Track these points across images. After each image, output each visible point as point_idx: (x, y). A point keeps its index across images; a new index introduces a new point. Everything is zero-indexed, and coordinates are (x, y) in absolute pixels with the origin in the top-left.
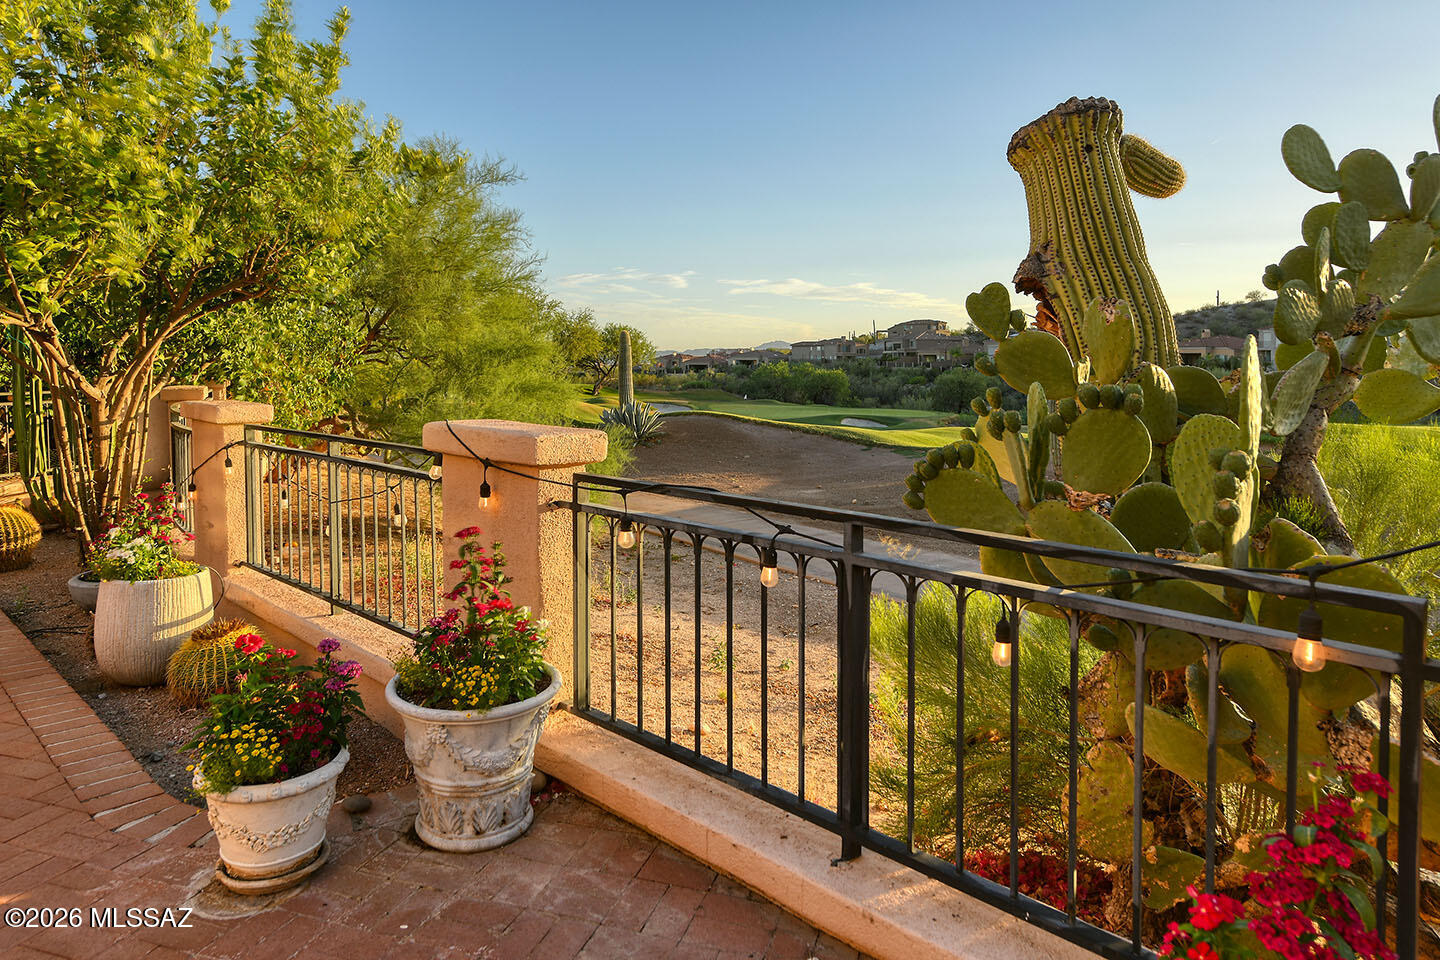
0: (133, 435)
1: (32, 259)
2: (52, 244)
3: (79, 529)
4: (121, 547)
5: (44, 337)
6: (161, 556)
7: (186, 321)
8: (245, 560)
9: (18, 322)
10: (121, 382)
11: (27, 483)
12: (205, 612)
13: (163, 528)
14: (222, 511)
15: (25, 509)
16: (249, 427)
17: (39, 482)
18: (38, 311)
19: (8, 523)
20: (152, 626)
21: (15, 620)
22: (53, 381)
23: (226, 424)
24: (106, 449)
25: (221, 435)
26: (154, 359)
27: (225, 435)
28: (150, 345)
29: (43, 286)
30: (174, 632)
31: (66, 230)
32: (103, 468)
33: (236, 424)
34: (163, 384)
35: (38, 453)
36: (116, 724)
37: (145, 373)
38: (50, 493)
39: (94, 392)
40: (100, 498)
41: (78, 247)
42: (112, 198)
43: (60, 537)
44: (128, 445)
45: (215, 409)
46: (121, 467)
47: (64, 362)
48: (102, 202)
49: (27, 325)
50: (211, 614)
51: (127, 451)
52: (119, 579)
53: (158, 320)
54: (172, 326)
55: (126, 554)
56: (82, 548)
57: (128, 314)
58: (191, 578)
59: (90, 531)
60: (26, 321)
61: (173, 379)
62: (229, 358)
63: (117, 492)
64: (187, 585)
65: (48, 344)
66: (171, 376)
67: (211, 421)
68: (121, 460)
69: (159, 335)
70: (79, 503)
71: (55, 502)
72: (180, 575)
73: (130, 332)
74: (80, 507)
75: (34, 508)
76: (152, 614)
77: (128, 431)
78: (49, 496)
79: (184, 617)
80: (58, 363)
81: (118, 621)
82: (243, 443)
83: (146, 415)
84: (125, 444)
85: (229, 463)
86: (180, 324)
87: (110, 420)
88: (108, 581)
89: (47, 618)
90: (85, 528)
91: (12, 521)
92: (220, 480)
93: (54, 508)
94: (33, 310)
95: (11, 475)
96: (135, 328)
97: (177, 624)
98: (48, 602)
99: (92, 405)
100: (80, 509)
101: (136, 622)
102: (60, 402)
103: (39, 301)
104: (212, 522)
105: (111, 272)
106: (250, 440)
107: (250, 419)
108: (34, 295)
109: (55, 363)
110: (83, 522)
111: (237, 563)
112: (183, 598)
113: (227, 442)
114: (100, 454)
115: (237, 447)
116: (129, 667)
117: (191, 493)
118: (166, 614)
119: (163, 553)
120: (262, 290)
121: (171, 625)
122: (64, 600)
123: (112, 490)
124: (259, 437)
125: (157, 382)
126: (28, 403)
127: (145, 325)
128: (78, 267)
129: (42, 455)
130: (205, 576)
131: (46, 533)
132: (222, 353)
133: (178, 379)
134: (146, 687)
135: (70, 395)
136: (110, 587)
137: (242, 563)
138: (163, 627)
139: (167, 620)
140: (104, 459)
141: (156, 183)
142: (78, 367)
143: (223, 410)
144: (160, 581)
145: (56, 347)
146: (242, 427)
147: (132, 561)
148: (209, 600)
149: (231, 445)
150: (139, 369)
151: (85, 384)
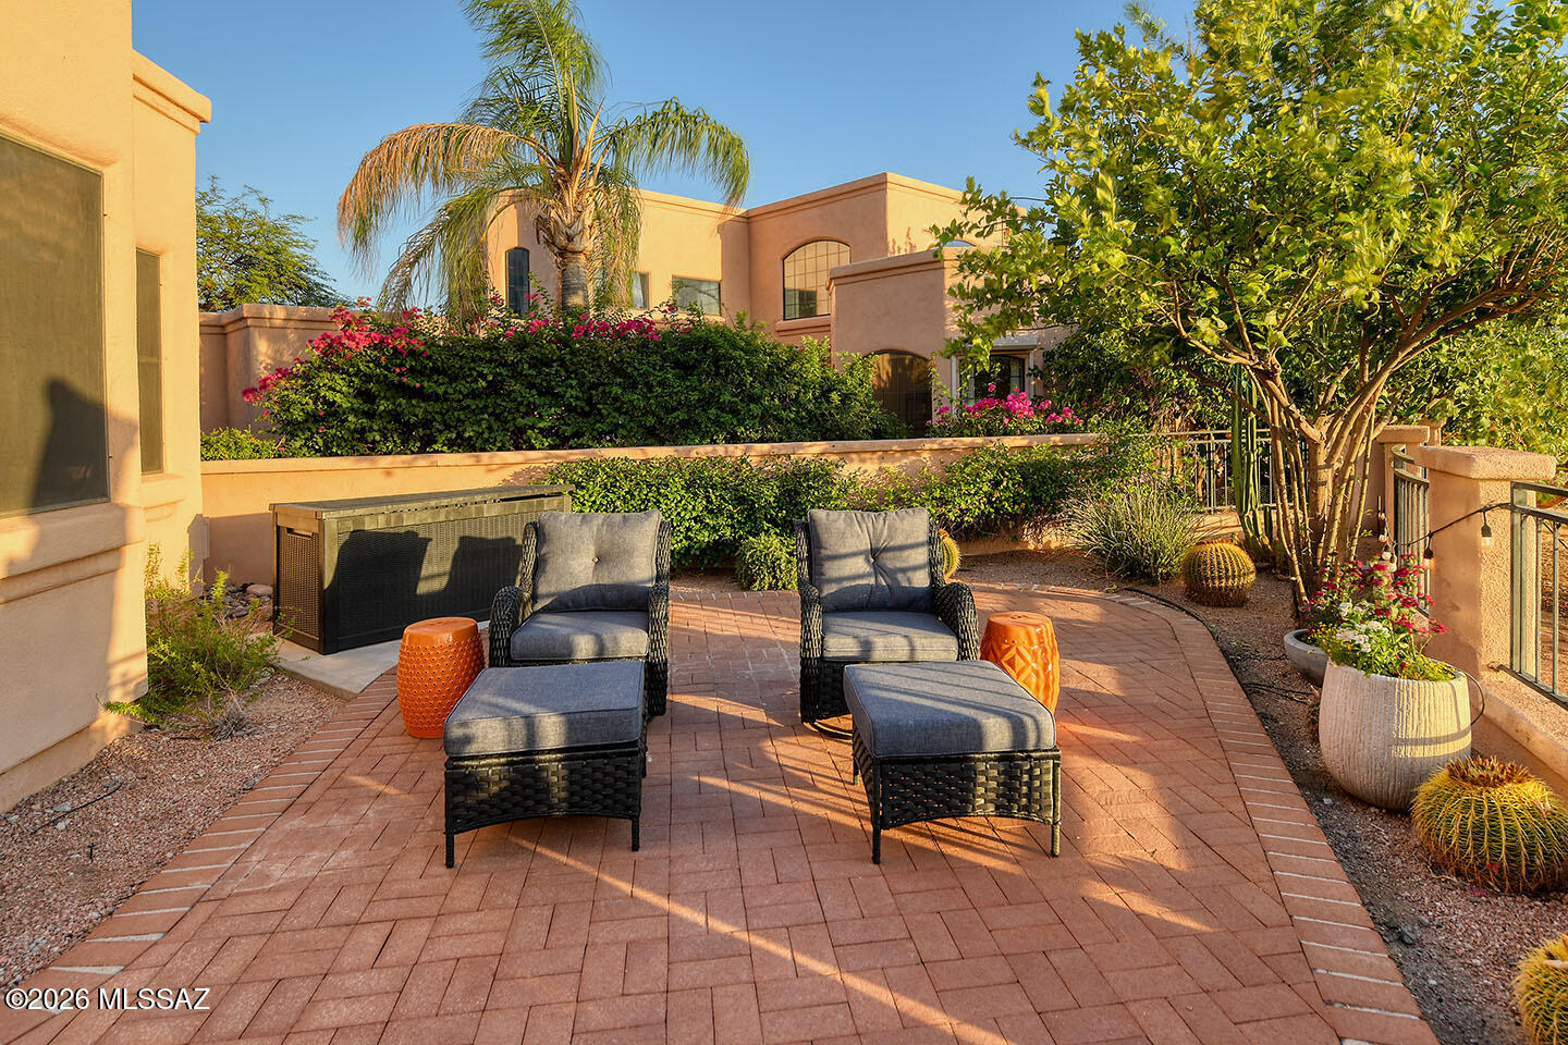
0: (1352, 482)
1: (1260, 292)
2: (1282, 273)
3: (1293, 578)
4: (1353, 628)
5: (1266, 375)
6: (1401, 645)
7: (1415, 350)
8: (1507, 663)
9: (1244, 361)
10: (1340, 423)
11: (1242, 518)
12: (1460, 735)
13: (1406, 610)
14: (1473, 595)
15: (1240, 545)
16: (1516, 486)
17: (1251, 517)
18: (1265, 347)
19: (1228, 560)
20: (1390, 735)
21: (1234, 666)
22: (1273, 421)
23: (1484, 480)
24: (1325, 494)
25: (1476, 493)
26: (1378, 395)
27: (1482, 493)
28: (1376, 377)
29: (1271, 319)
30: (1419, 752)
31: (1294, 255)
32: (1319, 517)
33: (1499, 479)
34: (1384, 424)
35: (1251, 490)
36: (1347, 853)
37: (1368, 412)
38: (1261, 528)
39: (1313, 433)
40: (1315, 548)
41: (1304, 274)
42: (1345, 209)
43: (1271, 578)
44: (1346, 493)
45: (1468, 458)
46: (1338, 516)
47: (1285, 401)
48: (1336, 215)
49: (1251, 363)
50: (1467, 740)
51: (1345, 499)
52: (1351, 665)
53: (1382, 350)
54: (1401, 355)
55: (1360, 639)
56: (1295, 599)
57: (1345, 347)
58: (1443, 687)
59: (1304, 583)
60: (1251, 358)
61: (1395, 418)
62: (1465, 392)
63: (1333, 543)
64: (1438, 694)
65: (1270, 382)
66: (1393, 415)
67: (1462, 473)
68: (1339, 508)
69: (1384, 369)
70: (1294, 551)
71: (1266, 541)
72: (1427, 678)
73: (1349, 365)
74: (1295, 556)
75: (1248, 545)
76: (1390, 720)
77: (1347, 477)
78: (1260, 533)
79: (1433, 735)
80: (1278, 401)
81: (1349, 718)
82: (1511, 507)
83: (1366, 460)
84: (1343, 491)
85: (1486, 531)
86: (1410, 353)
87: (1328, 464)
88: (1338, 664)
89: (1265, 672)
90: (1300, 579)
91: (1230, 558)
92: (1472, 554)
93: (1264, 546)
94: (1259, 346)
95: (1227, 507)
96: (1355, 360)
97: (1424, 742)
98: (1262, 652)
99: (1310, 448)
100: (1295, 557)
101: (1370, 725)
102: (1279, 443)
103: (1266, 336)
104: (1458, 604)
105: (1347, 293)
106: (1520, 502)
107: (1518, 474)
108: (1262, 330)
109: (1276, 402)
110: (1298, 572)
111: (1495, 665)
112: (1432, 710)
113: (1484, 503)
114: (1317, 501)
115: (1498, 511)
116: (1362, 778)
117: (1427, 560)
118: (1410, 726)
119: (1404, 641)
120: (1521, 302)
121: (1417, 742)
122: (1276, 652)
123: (1328, 541)
124: (1531, 499)
125: (1378, 421)
126: (1244, 440)
127: (1368, 357)
128: (1305, 296)
129: (1254, 492)
130: (1461, 684)
131: (1259, 570)
132: (1456, 387)
133: (1400, 418)
134: (1380, 808)
135: (1289, 435)
136: (1340, 671)
137: (1501, 667)
138: (1405, 742)
139: (1412, 734)
140: (1321, 507)
141: (1406, 176)
142: (1298, 407)
143: (1480, 461)
144: (1403, 681)
145: (1278, 386)
146: (1507, 486)
147: (1367, 648)
148: (1466, 721)
149: (1491, 508)
150: (1362, 407)
151: (1304, 425)
